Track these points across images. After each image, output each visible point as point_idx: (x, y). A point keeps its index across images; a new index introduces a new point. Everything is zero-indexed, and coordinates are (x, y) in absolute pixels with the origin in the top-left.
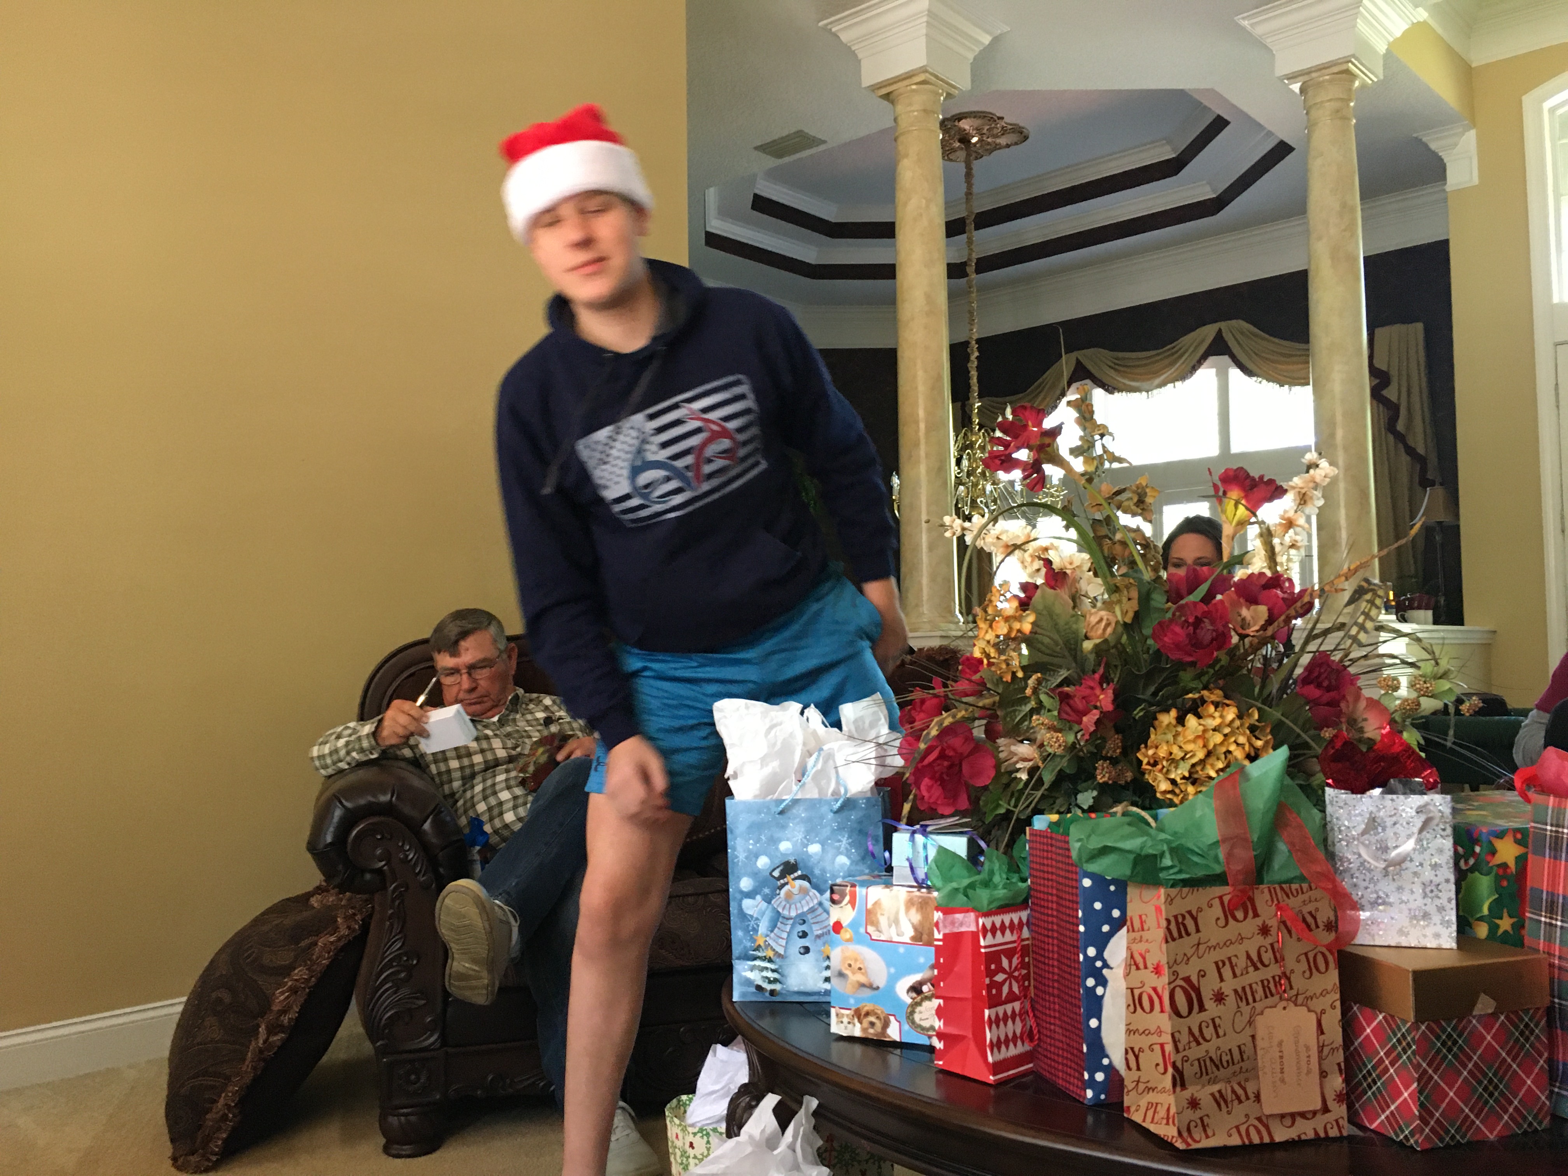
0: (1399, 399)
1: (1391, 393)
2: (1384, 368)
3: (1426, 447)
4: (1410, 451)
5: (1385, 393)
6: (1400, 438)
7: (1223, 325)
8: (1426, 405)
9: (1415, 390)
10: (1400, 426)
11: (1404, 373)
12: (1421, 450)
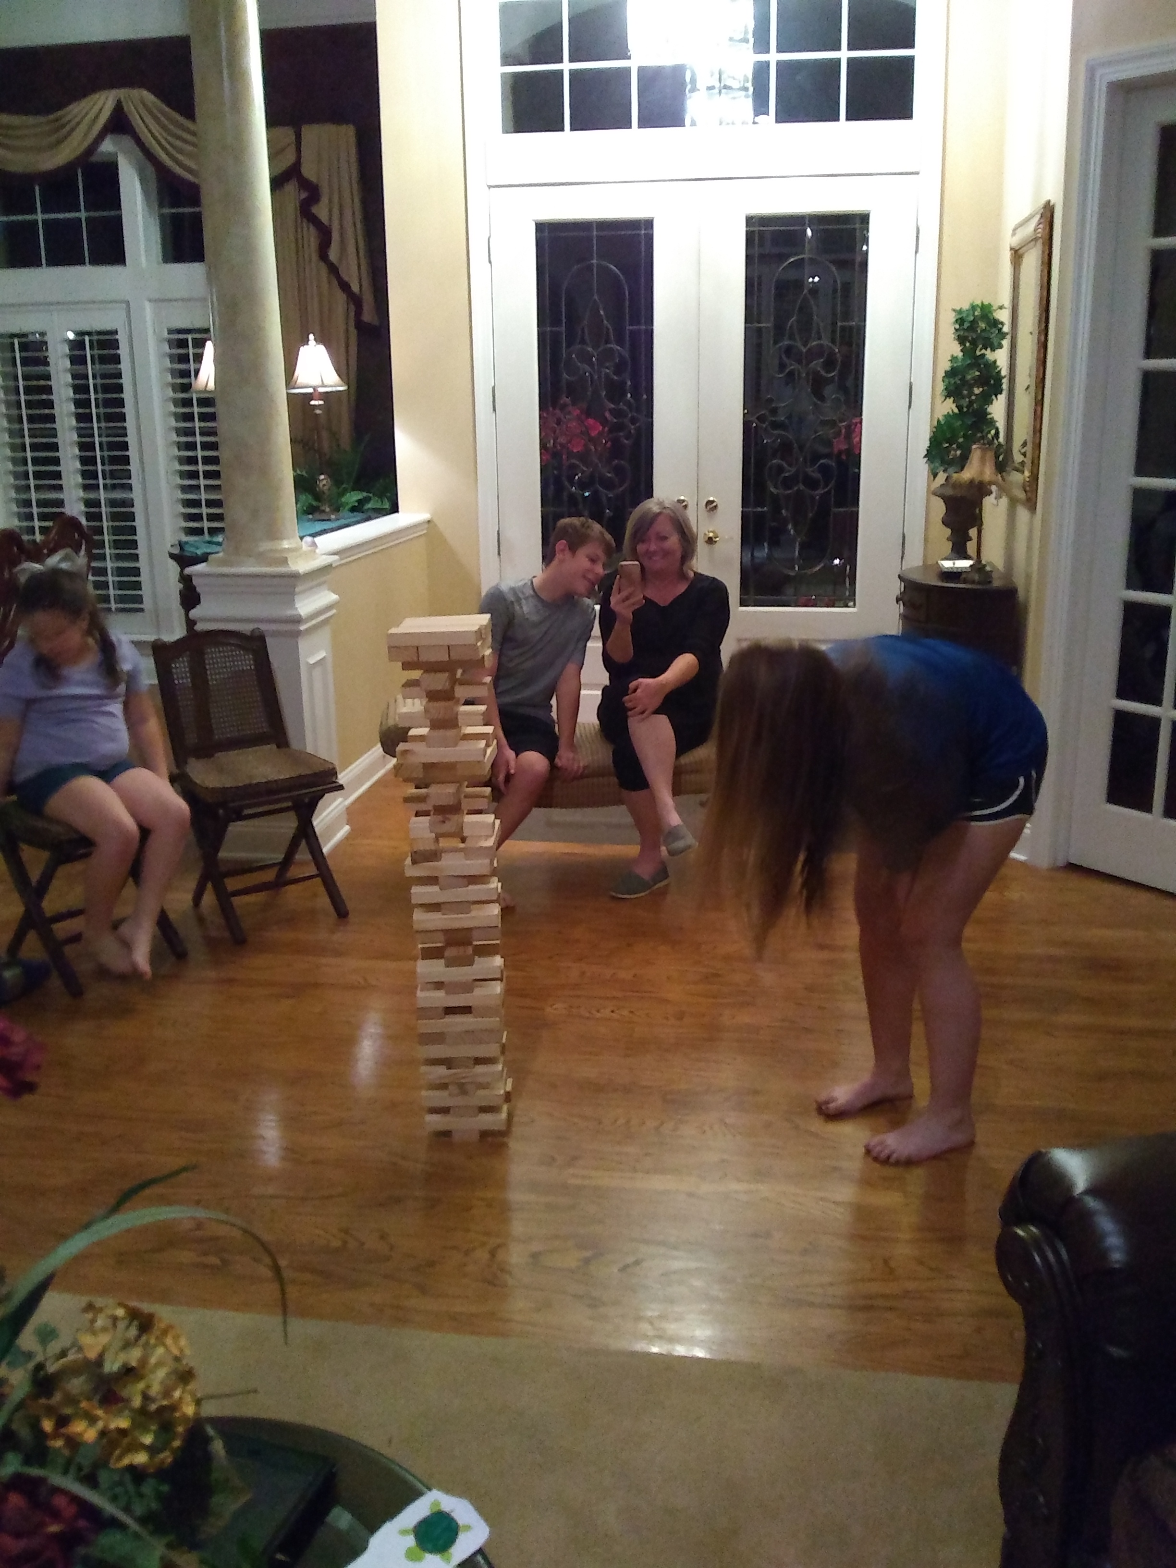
0: (330, 219)
1: (321, 211)
2: (313, 178)
3: (361, 286)
4: (345, 286)
5: (315, 210)
6: (333, 270)
7: (121, 93)
8: (360, 232)
9: (348, 213)
10: (333, 254)
11: (336, 187)
12: (355, 288)
